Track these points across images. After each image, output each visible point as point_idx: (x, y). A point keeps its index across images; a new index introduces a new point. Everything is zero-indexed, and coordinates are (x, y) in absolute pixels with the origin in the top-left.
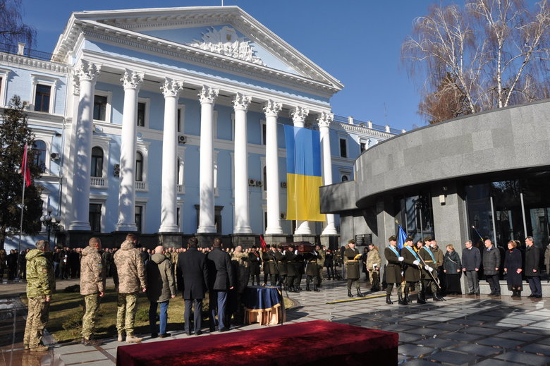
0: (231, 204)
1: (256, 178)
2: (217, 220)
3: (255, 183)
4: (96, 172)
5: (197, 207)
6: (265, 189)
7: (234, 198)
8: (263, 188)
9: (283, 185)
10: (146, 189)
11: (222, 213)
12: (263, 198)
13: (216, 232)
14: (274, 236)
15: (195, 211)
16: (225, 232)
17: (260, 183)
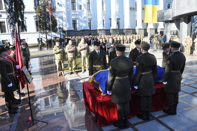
0: (123, 17)
1: (132, 7)
2: (118, 23)
3: (132, 9)
4: (74, 8)
5: (110, 19)
6: (136, 11)
7: (124, 15)
8: (135, 10)
9: (143, 9)
10: (92, 13)
11: (120, 21)
12: (135, 14)
13: (118, 28)
14: (139, 29)
15: (110, 21)
16: (121, 28)
17: (134, 9)
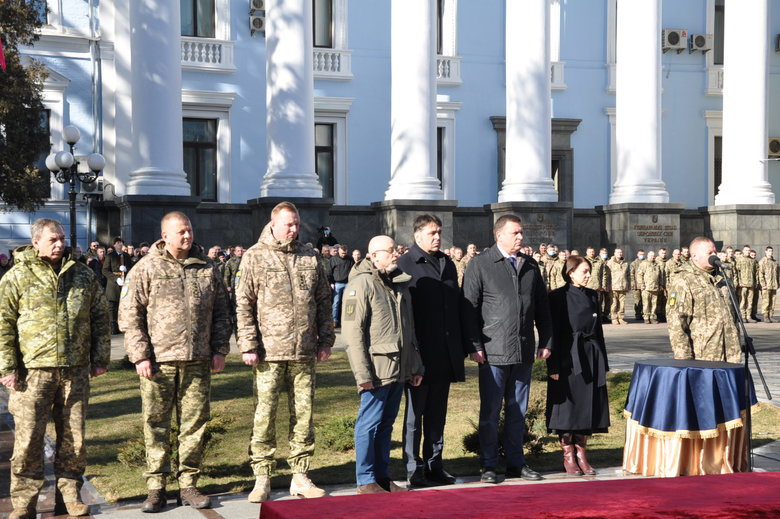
0: (604, 111)
1: (687, 26)
2: (560, 162)
3: (683, 43)
5: (499, 124)
6: (719, 60)
7: (613, 94)
8: (710, 56)
10: (346, 70)
11: (577, 142)
12: (712, 89)
13: (555, 199)
14: (744, 212)
15: (491, 137)
16: (583, 200)
17: (701, 41)
